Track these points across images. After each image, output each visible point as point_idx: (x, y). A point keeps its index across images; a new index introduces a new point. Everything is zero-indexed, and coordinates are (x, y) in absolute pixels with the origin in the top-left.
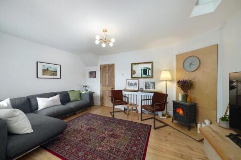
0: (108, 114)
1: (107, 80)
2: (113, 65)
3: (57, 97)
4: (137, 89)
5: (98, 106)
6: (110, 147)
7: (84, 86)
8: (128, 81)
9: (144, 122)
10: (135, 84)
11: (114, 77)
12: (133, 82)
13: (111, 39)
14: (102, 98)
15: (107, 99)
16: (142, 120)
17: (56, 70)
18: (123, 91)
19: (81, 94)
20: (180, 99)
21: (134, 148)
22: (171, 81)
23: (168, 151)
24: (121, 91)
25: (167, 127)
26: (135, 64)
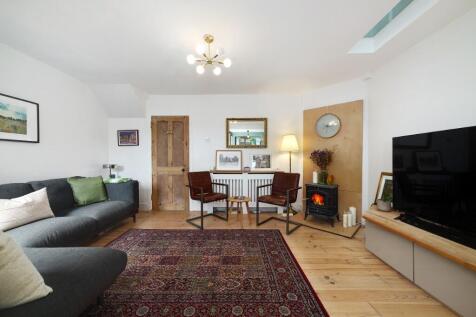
0: (183, 225)
1: (170, 152)
2: (186, 119)
3: (40, 195)
4: (238, 168)
5: (147, 212)
6: (239, 280)
7: (104, 167)
8: (219, 153)
9: (262, 227)
10: (235, 160)
11: (187, 144)
12: (231, 154)
13: (224, 58)
14: (157, 192)
15: (170, 194)
16: (259, 225)
17: (25, 116)
18: (212, 174)
19: (105, 186)
20: (315, 181)
21: (282, 270)
22: (297, 153)
23: (327, 260)
24: (206, 175)
25: (302, 227)
26: (233, 119)
